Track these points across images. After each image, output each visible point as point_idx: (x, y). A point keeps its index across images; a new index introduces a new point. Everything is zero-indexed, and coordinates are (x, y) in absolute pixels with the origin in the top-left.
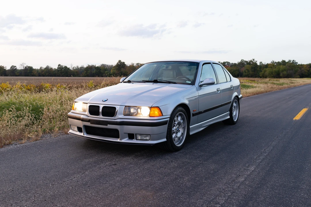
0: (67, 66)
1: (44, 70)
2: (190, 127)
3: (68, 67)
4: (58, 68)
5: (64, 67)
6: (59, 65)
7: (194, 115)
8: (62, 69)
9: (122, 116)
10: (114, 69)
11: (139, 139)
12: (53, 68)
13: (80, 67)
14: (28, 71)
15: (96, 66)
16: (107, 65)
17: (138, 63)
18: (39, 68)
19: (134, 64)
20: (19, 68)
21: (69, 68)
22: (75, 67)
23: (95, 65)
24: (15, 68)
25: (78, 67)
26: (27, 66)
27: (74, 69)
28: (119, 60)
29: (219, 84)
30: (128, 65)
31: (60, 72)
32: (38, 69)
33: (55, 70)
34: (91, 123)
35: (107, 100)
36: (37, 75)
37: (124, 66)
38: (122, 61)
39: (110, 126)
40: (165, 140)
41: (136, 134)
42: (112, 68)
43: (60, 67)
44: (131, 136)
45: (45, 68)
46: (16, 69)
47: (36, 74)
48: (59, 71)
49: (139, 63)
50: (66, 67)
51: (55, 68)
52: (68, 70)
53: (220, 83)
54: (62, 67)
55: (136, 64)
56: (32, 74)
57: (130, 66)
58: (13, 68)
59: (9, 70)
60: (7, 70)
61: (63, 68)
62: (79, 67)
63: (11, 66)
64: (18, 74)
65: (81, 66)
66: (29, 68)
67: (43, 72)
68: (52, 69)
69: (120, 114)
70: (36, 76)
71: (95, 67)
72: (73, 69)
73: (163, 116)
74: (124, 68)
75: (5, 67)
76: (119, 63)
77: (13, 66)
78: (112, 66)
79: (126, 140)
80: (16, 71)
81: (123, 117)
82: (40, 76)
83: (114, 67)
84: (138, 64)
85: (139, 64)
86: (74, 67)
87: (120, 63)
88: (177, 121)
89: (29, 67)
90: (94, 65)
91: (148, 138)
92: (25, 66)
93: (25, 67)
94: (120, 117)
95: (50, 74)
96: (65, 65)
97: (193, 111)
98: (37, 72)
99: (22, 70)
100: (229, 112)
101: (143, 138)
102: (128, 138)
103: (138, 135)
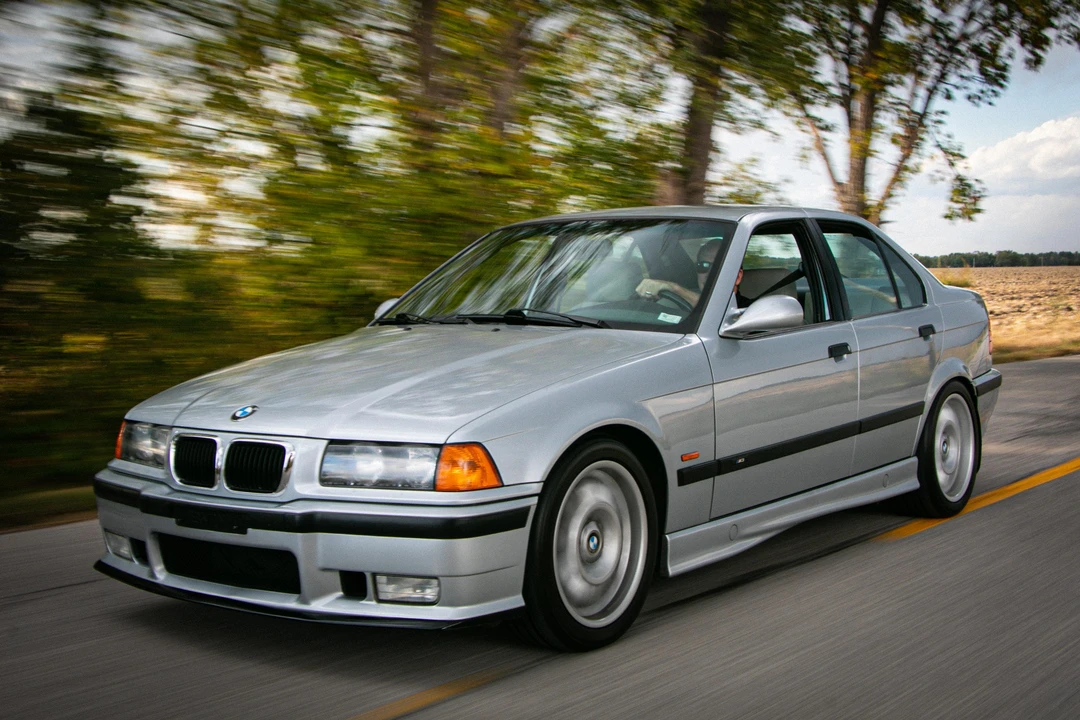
2: (669, 538)
9: (315, 489)
11: (390, 597)
29: (846, 320)
34: (180, 523)
35: (253, 412)
39: (258, 537)
41: (374, 575)
44: (355, 584)
69: (305, 478)
73: (503, 486)
79: (333, 604)
81: (319, 491)
91: (430, 594)
94: (302, 489)
97: (682, 459)
100: (915, 460)
101: (408, 593)
102: (341, 593)
103: (382, 579)
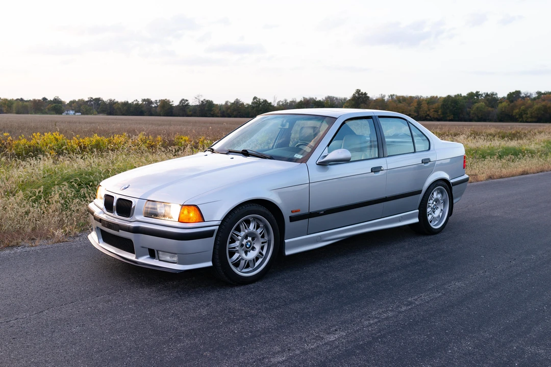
0: (267, 100)
1: (231, 106)
2: (286, 241)
3: (269, 102)
4: (252, 103)
5: (262, 101)
6: (255, 98)
7: (292, 219)
8: (259, 105)
9: (141, 217)
10: (348, 104)
11: (163, 259)
12: (245, 104)
13: (290, 102)
14: (206, 109)
15: (318, 100)
16: (337, 99)
17: (392, 94)
18: (224, 103)
19: (384, 96)
20: (193, 103)
21: (271, 103)
22: (282, 102)
23: (316, 98)
24: (187, 102)
25: (286, 101)
26: (204, 100)
27: (280, 106)
28: (358, 90)
29: (384, 157)
30: (374, 99)
31: (255, 109)
32: (222, 105)
33: (248, 107)
34: (102, 225)
35: (128, 187)
36: (219, 115)
37: (366, 100)
38: (363, 91)
39: (122, 234)
40: (210, 264)
41: (158, 251)
42: (345, 103)
43: (255, 101)
44: (152, 253)
45: (232, 103)
46: (187, 105)
47: (218, 113)
48: (253, 107)
49: (395, 94)
50: (265, 101)
51: (248, 103)
52: (268, 106)
53: (388, 156)
54: (260, 102)
55: (389, 97)
56: (212, 113)
57: (377, 99)
58: (183, 103)
59: (176, 107)
60: (174, 105)
61: (261, 104)
62: (288, 101)
63: (180, 100)
64: (191, 113)
65: (291, 100)
66: (207, 104)
67: (229, 111)
68: (243, 104)
69: (139, 214)
70: (218, 117)
71: (315, 100)
72: (278, 104)
73: (204, 221)
74: (365, 103)
75: (171, 101)
76: (357, 95)
77: (183, 100)
78: (345, 99)
79: (145, 260)
80: (188, 108)
81: (143, 219)
82: (223, 116)
83: (348, 101)
84: (392, 96)
85: (394, 97)
86: (279, 102)
87: (359, 94)
88: (244, 231)
89: (207, 101)
90: (314, 98)
92: (202, 99)
93: (202, 101)
94: (138, 218)
95: (239, 112)
96: (265, 98)
97: (292, 212)
98: (220, 110)
99: (197, 105)
100: (418, 211)
101: (168, 258)
102: (149, 256)
103: (160, 253)
